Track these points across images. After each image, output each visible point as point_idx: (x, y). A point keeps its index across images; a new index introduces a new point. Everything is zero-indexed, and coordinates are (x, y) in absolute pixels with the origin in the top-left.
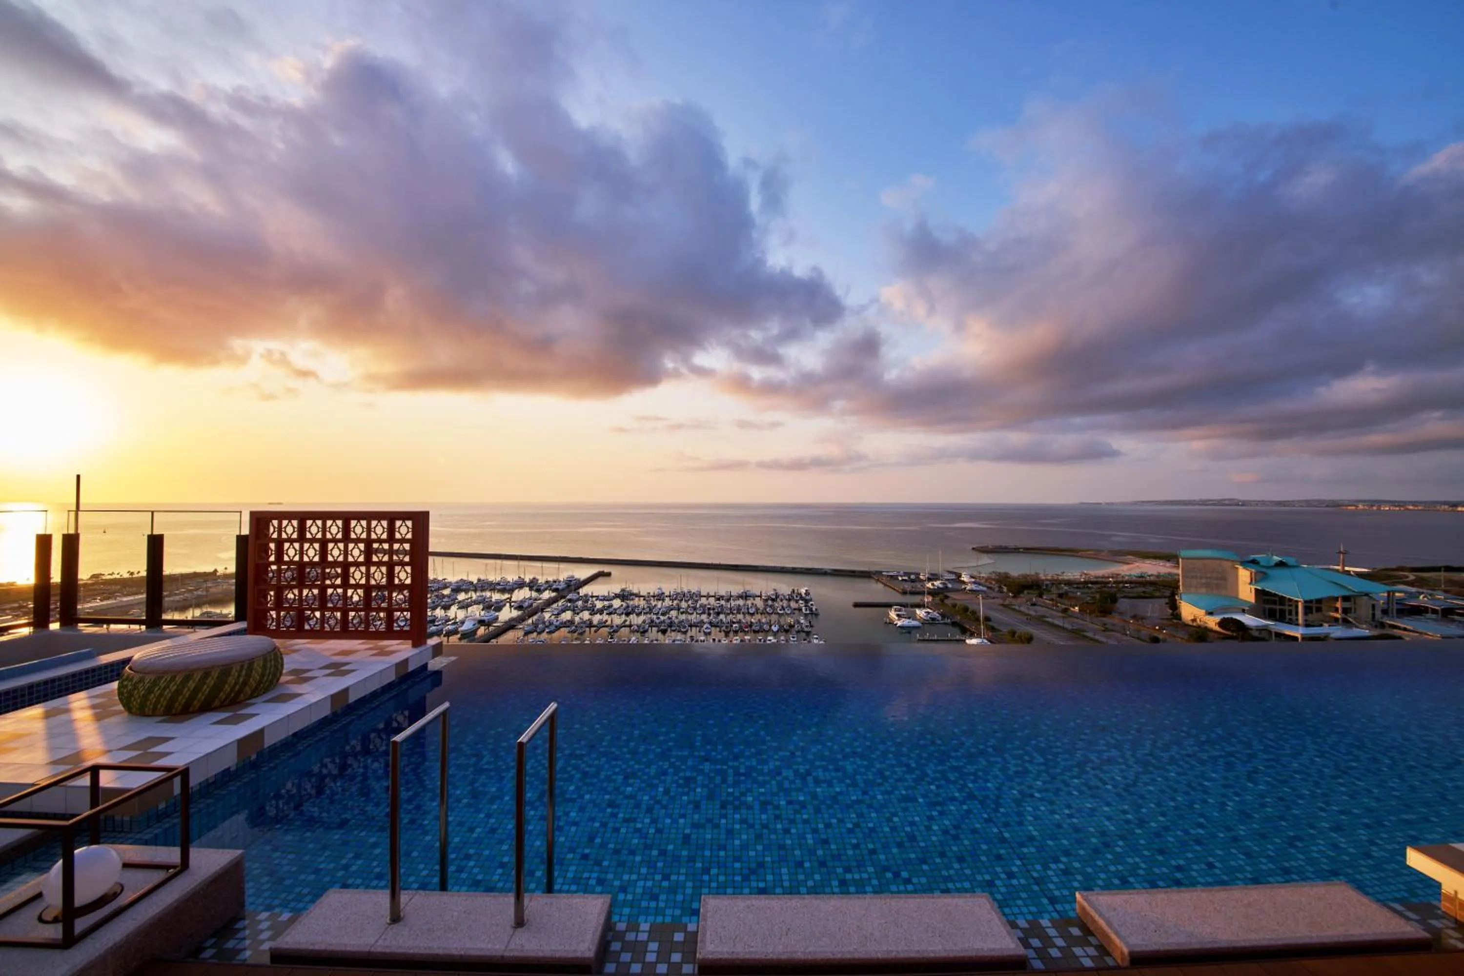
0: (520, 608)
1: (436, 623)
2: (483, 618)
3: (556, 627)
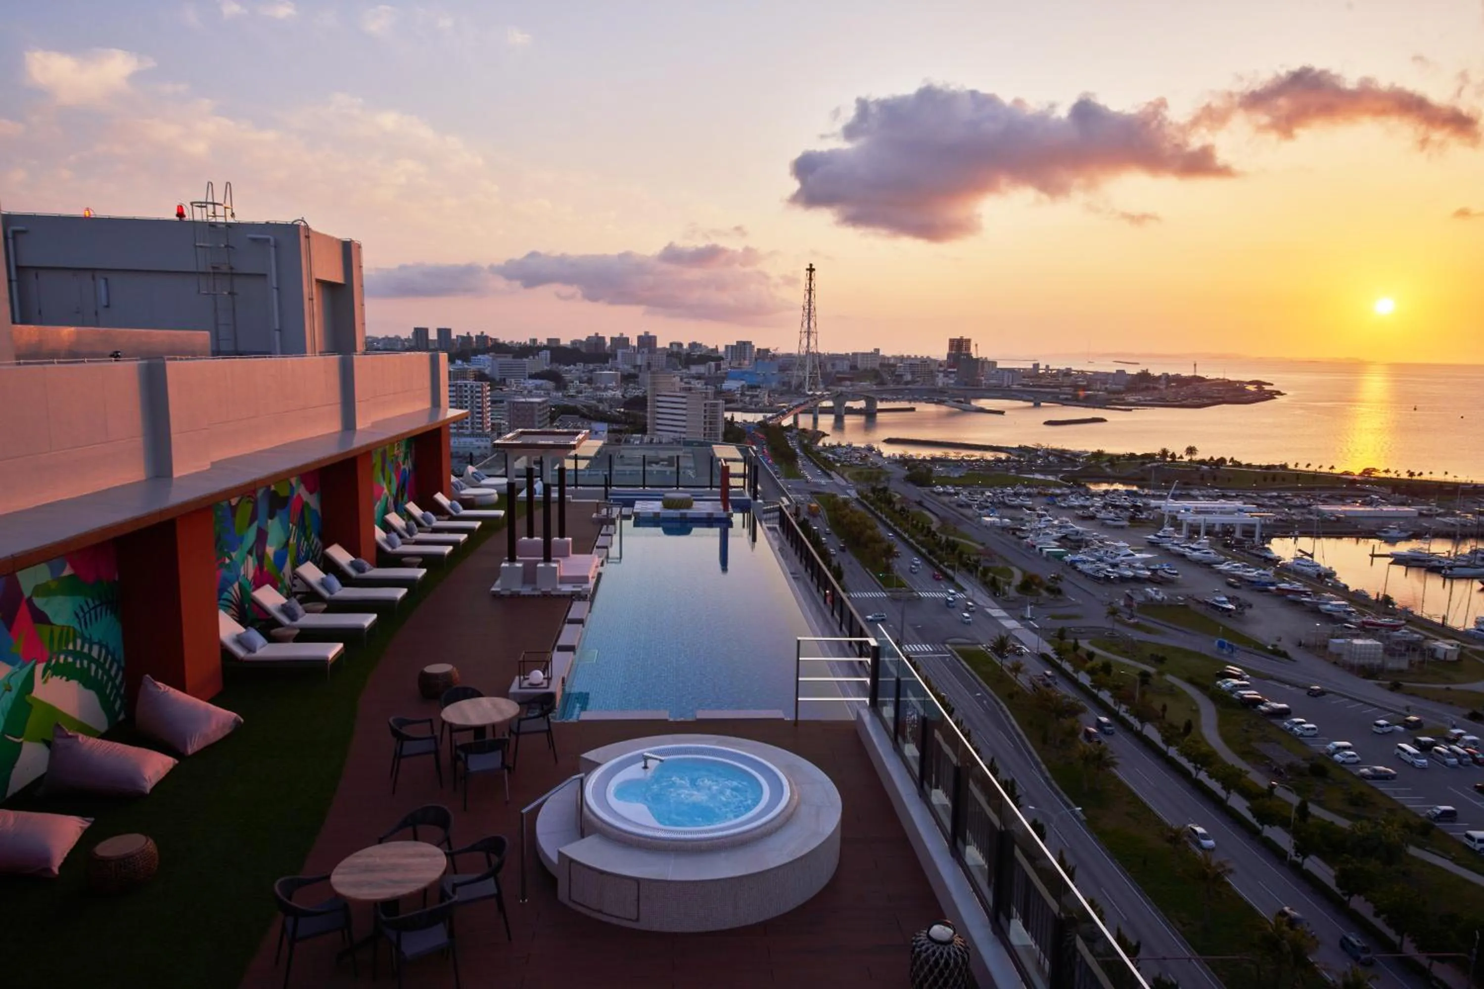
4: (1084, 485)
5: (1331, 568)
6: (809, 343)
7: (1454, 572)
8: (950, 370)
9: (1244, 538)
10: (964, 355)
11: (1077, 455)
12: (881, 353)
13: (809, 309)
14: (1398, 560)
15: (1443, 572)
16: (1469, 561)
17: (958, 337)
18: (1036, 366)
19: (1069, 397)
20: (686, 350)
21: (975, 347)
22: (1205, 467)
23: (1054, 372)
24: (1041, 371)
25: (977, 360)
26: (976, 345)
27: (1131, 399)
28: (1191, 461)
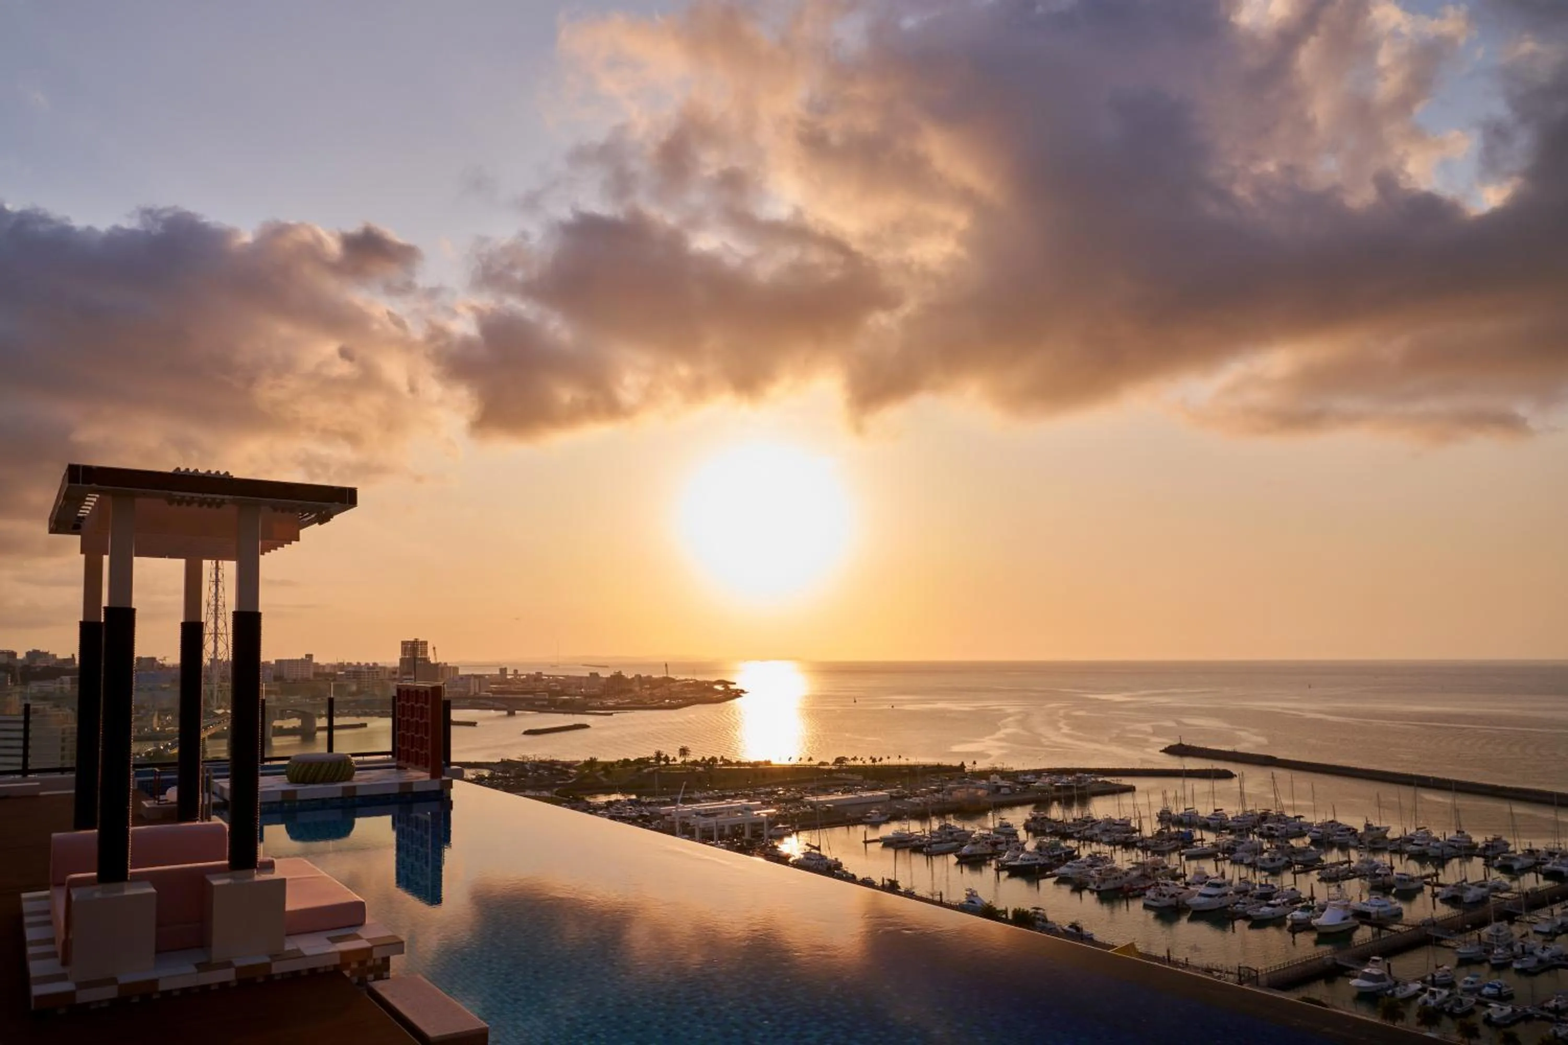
0: (1453, 900)
1: (1272, 902)
2: (1364, 908)
3: (1540, 961)
4: (583, 799)
5: (836, 859)
6: (216, 648)
7: (933, 850)
8: (405, 677)
9: (753, 839)
10: (421, 659)
11: (569, 765)
12: (315, 660)
13: (216, 606)
14: (888, 843)
15: (925, 850)
16: (940, 837)
17: (412, 640)
18: (503, 671)
19: (546, 703)
20: (21, 661)
21: (432, 650)
22: (700, 769)
23: (522, 677)
24: (509, 677)
25: (437, 665)
26: (434, 648)
27: (610, 703)
28: (684, 763)
